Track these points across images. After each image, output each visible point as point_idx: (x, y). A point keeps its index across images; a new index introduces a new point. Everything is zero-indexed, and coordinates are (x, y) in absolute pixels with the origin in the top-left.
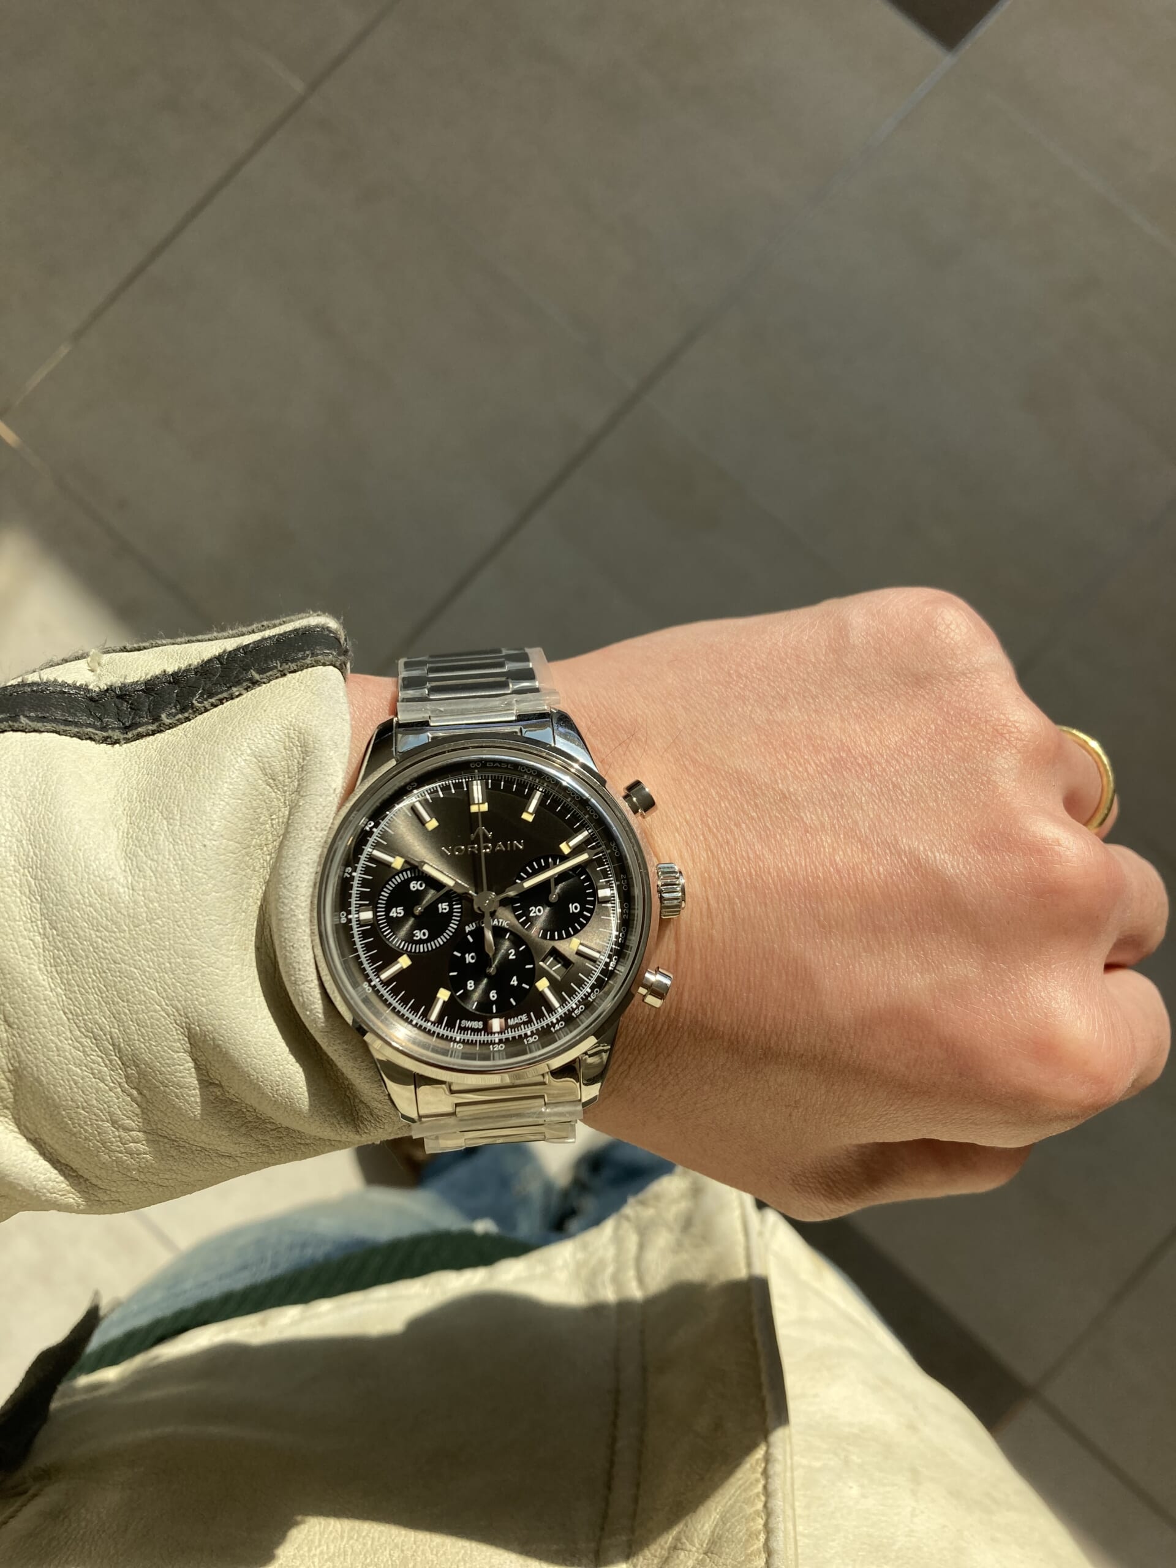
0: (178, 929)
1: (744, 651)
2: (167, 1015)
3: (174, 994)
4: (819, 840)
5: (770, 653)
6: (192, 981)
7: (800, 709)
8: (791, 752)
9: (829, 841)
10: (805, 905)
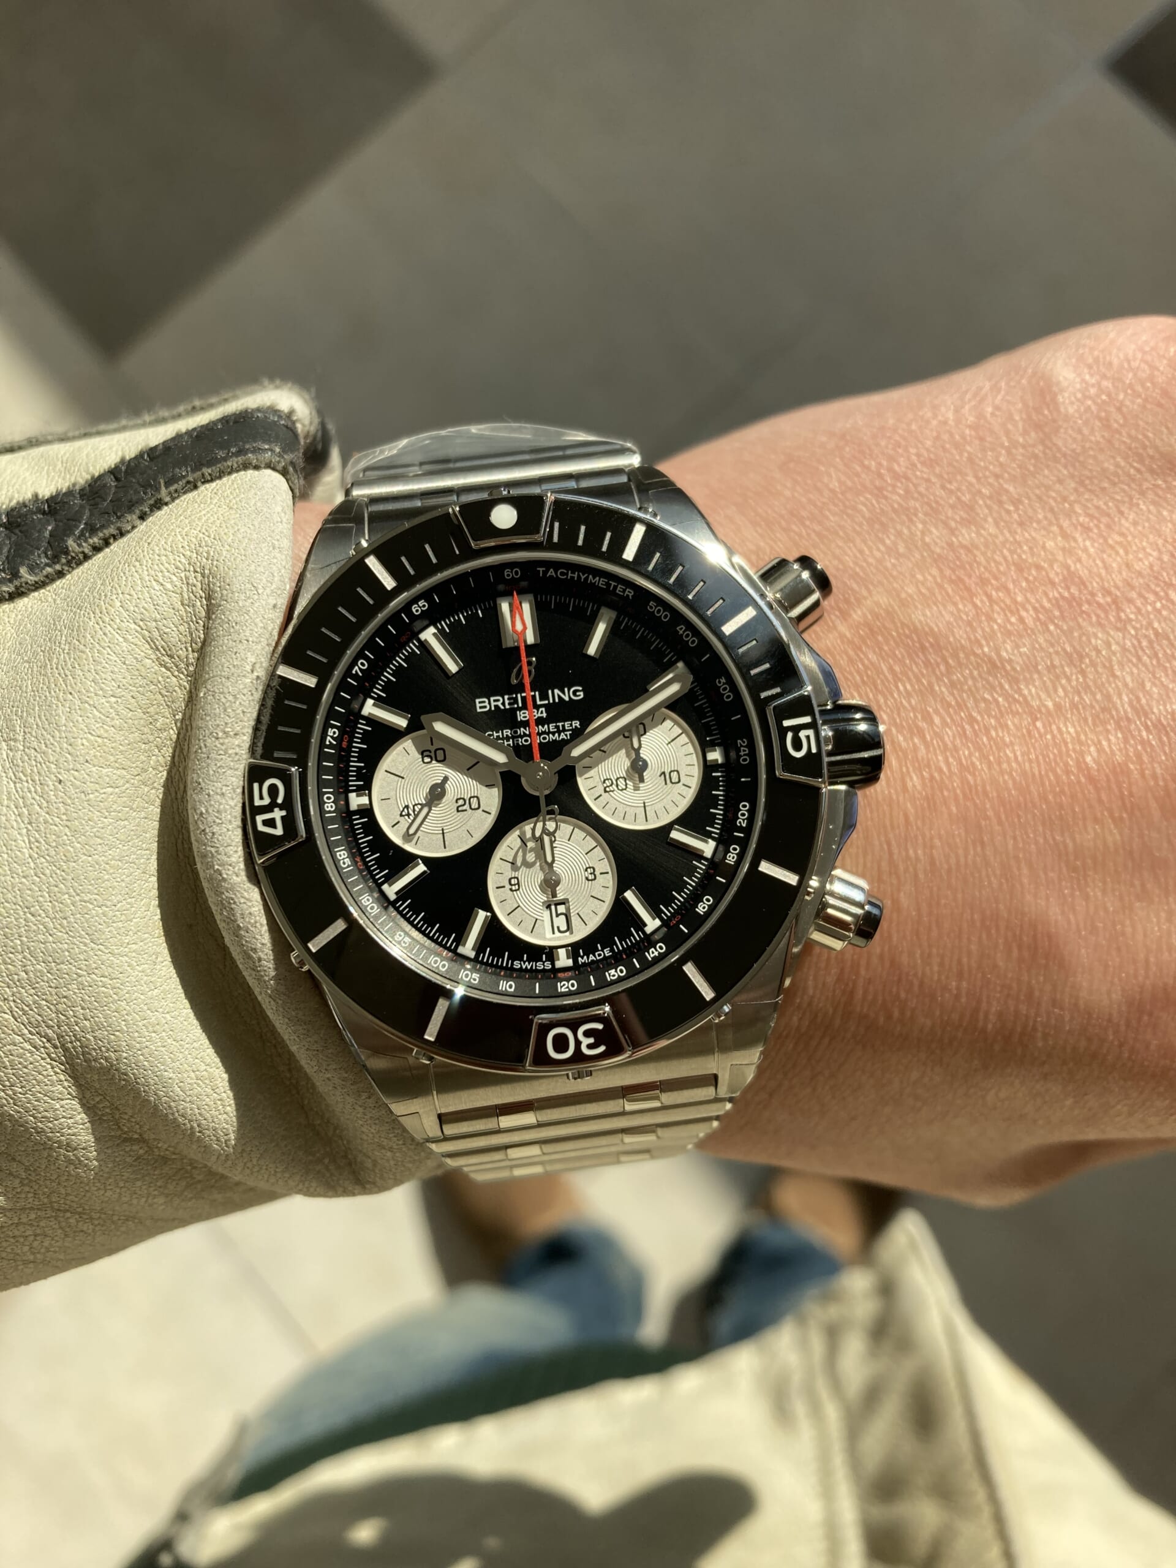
0: (33, 919)
1: (897, 438)
2: (35, 1047)
3: (39, 1018)
4: (1055, 732)
5: (937, 438)
6: (65, 997)
7: (997, 524)
8: (994, 593)
9: (1072, 730)
10: (1045, 838)
